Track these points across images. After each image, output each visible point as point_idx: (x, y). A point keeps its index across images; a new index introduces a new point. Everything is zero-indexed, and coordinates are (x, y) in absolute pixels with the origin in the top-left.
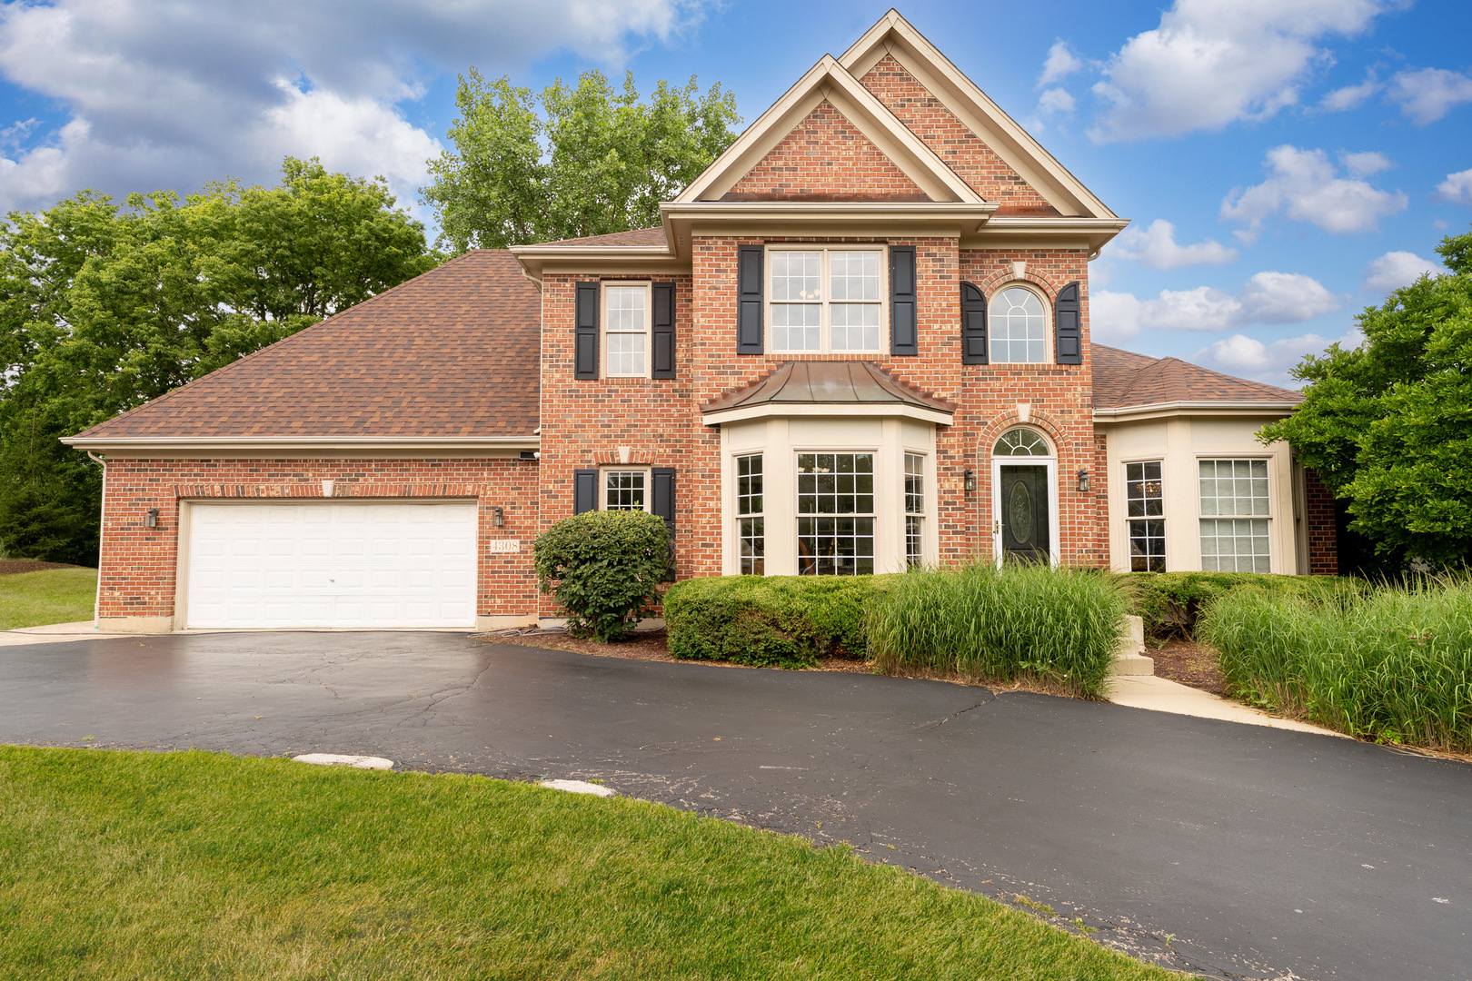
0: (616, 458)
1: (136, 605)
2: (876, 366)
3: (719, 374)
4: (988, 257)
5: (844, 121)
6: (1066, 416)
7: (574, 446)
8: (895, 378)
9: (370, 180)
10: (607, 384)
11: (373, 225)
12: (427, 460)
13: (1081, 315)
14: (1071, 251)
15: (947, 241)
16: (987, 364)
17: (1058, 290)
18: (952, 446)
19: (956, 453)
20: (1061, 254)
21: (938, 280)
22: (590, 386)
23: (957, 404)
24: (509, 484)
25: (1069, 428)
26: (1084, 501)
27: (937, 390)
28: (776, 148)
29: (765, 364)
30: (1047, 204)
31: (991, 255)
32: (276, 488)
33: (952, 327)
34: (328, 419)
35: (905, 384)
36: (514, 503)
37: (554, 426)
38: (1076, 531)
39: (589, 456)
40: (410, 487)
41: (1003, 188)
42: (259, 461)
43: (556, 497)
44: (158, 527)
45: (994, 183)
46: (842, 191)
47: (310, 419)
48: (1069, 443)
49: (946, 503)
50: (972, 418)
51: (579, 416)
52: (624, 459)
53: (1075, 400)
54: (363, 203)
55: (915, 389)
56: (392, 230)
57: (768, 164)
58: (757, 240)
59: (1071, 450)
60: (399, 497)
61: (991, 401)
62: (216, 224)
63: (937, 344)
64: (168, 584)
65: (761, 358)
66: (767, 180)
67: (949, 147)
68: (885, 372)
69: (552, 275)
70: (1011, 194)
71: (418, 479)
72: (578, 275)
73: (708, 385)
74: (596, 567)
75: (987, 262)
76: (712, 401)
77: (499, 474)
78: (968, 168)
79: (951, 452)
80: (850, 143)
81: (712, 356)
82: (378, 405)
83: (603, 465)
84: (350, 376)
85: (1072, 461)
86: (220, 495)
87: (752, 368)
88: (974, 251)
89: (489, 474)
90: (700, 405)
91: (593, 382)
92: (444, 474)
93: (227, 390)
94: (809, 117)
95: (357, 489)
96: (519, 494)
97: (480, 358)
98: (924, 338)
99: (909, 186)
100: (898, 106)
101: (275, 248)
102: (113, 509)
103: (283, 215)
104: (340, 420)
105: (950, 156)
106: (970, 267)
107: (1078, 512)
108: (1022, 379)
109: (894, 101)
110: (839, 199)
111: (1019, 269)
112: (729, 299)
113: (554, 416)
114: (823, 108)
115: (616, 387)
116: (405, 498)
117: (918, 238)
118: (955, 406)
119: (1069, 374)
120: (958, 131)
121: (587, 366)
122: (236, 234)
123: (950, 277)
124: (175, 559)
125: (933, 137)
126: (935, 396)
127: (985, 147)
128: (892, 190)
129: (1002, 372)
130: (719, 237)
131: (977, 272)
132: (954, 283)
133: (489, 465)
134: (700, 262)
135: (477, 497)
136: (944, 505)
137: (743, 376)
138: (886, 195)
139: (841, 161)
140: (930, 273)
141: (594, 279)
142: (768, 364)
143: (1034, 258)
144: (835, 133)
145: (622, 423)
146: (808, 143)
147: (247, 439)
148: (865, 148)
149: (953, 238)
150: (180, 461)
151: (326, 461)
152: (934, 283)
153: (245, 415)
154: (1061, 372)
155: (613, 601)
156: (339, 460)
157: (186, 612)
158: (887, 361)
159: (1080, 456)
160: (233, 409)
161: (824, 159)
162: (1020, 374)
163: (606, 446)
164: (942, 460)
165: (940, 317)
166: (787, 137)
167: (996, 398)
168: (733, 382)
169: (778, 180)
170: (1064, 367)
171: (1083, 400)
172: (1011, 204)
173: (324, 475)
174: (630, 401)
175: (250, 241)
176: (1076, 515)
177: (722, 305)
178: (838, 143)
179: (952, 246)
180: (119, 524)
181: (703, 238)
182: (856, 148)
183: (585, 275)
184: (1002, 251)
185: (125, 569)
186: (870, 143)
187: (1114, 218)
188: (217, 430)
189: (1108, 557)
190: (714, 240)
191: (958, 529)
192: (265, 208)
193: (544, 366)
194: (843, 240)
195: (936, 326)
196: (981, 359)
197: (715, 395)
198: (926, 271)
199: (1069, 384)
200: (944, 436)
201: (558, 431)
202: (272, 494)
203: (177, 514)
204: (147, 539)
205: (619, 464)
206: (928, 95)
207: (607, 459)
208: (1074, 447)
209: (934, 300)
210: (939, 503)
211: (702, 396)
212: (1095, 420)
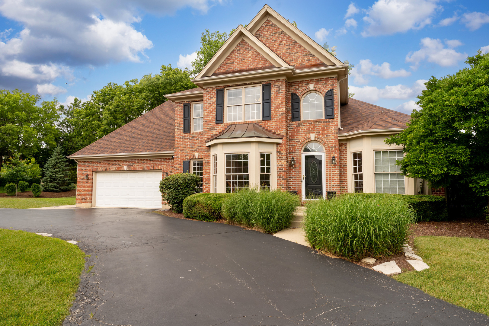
0: (195, 157)
1: (84, 200)
2: (258, 124)
3: (210, 130)
4: (301, 83)
5: (249, 45)
6: (328, 137)
7: (183, 154)
8: (264, 128)
9: (183, 69)
10: (192, 134)
11: (182, 84)
12: (149, 159)
13: (334, 100)
14: (331, 78)
15: (281, 80)
16: (300, 121)
17: (325, 92)
18: (282, 150)
19: (283, 152)
20: (327, 79)
21: (278, 94)
22: (188, 135)
23: (284, 136)
24: (170, 166)
25: (329, 142)
26: (334, 167)
27: (277, 131)
28: (228, 57)
29: (224, 126)
30: (322, 62)
31: (302, 82)
32: (114, 168)
33: (282, 109)
34: (126, 148)
35: (267, 130)
36: (171, 171)
37: (178, 148)
38: (332, 178)
39: (187, 157)
40: (145, 167)
41: (306, 59)
42: (110, 161)
43: (178, 169)
44: (88, 179)
45: (303, 57)
46: (248, 68)
47: (122, 149)
48: (329, 147)
49: (280, 169)
50: (294, 140)
51: (184, 145)
52: (197, 157)
53: (332, 131)
54: (180, 77)
55: (270, 131)
56: (188, 84)
57: (225, 62)
58: (222, 87)
59: (330, 149)
60: (142, 170)
61: (301, 133)
62: (140, 89)
63: (278, 115)
64: (90, 194)
65: (223, 124)
66: (225, 67)
67: (288, 47)
68: (260, 126)
69: (178, 102)
70: (309, 60)
71: (147, 164)
72: (185, 102)
73: (207, 134)
74: (171, 190)
75: (300, 85)
76: (208, 139)
77: (167, 163)
78: (294, 53)
79: (282, 152)
80: (250, 52)
81: (208, 125)
82: (139, 143)
83: (191, 159)
84: (136, 135)
85: (330, 153)
86: (101, 170)
87: (220, 128)
88: (296, 82)
89: (165, 163)
90: (205, 140)
91: (188, 134)
92: (154, 163)
93: (106, 141)
94: (238, 45)
95: (132, 168)
96: (173, 168)
97: (170, 128)
98: (273, 114)
99: (269, 63)
100: (271, 36)
101: (155, 94)
102: (79, 175)
103: (157, 84)
104: (128, 148)
105: (288, 50)
106: (294, 87)
107: (332, 171)
108: (312, 125)
109: (270, 34)
110: (247, 71)
111: (311, 86)
112: (214, 106)
113: (178, 145)
114: (242, 42)
115: (195, 135)
116: (144, 170)
117: (272, 81)
118: (283, 136)
119: (329, 122)
120: (291, 41)
121: (187, 129)
122: (145, 91)
123: (282, 92)
124: (92, 188)
125: (283, 44)
126: (277, 133)
127: (300, 45)
128: (263, 65)
129: (305, 123)
130: (211, 87)
131: (297, 89)
132: (283, 94)
133: (165, 160)
134: (205, 96)
135: (161, 170)
136: (279, 170)
137: (217, 130)
138: (261, 67)
139: (247, 58)
140: (275, 92)
141: (189, 102)
142: (225, 126)
143: (317, 82)
144: (246, 49)
145: (196, 146)
146: (237, 54)
147: (106, 155)
148: (255, 53)
149: (283, 79)
150: (93, 161)
151: (125, 160)
152: (277, 95)
153: (108, 148)
154: (327, 122)
155: (176, 200)
156: (128, 160)
157: (95, 203)
158: (261, 123)
159: (333, 151)
160: (105, 147)
161: (242, 58)
162: (312, 123)
163: (192, 153)
164: (279, 155)
165: (279, 106)
166: (231, 53)
167: (303, 132)
168: (214, 132)
169: (228, 67)
170: (327, 120)
171: (335, 131)
172: (309, 64)
173: (125, 164)
174: (199, 139)
175: (148, 93)
176: (331, 172)
177: (212, 108)
178: (246, 52)
179: (283, 82)
180: (80, 179)
181: (206, 88)
182: (252, 53)
183: (186, 101)
184: (306, 81)
185: (81, 190)
186: (256, 51)
187: (343, 65)
188: (100, 153)
189: (347, 188)
190: (210, 88)
191: (284, 178)
192: (152, 83)
193: (176, 130)
194: (248, 84)
195: (277, 110)
196: (298, 119)
197: (209, 137)
198: (274, 91)
199: (329, 126)
200: (280, 146)
201: (179, 149)
202: (113, 170)
203: (93, 176)
204: (86, 182)
205: (195, 159)
206: (281, 30)
207: (192, 157)
208: (331, 148)
209: (277, 101)
210: (277, 169)
211: (206, 137)
212: (339, 138)
